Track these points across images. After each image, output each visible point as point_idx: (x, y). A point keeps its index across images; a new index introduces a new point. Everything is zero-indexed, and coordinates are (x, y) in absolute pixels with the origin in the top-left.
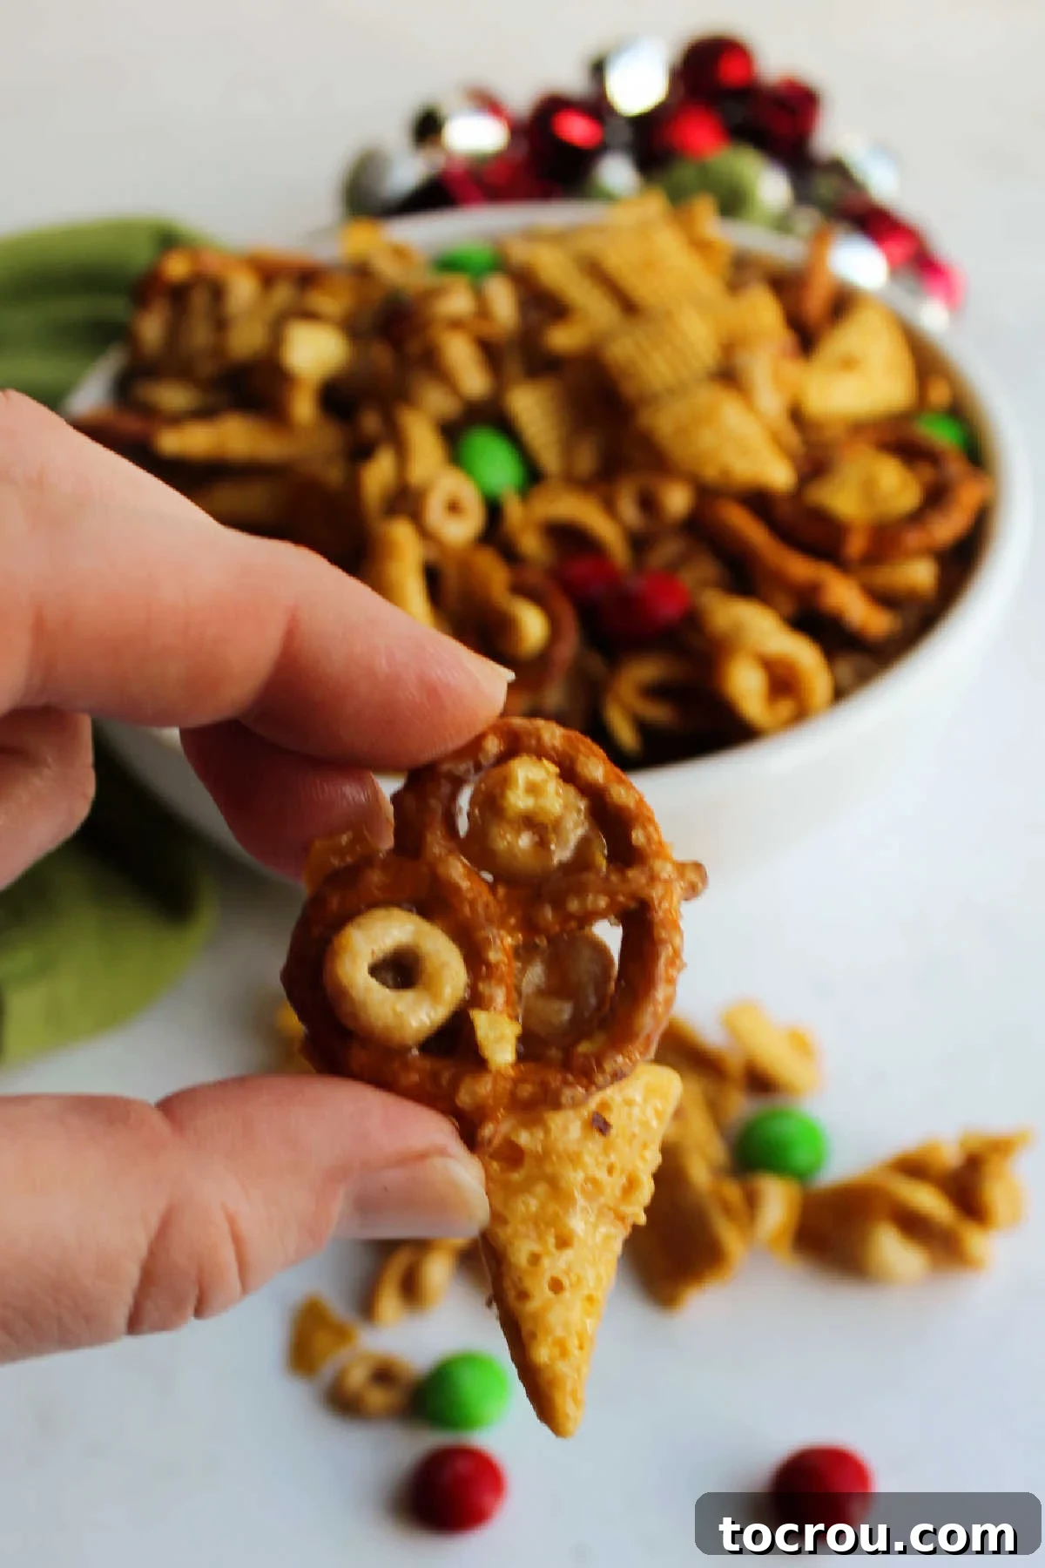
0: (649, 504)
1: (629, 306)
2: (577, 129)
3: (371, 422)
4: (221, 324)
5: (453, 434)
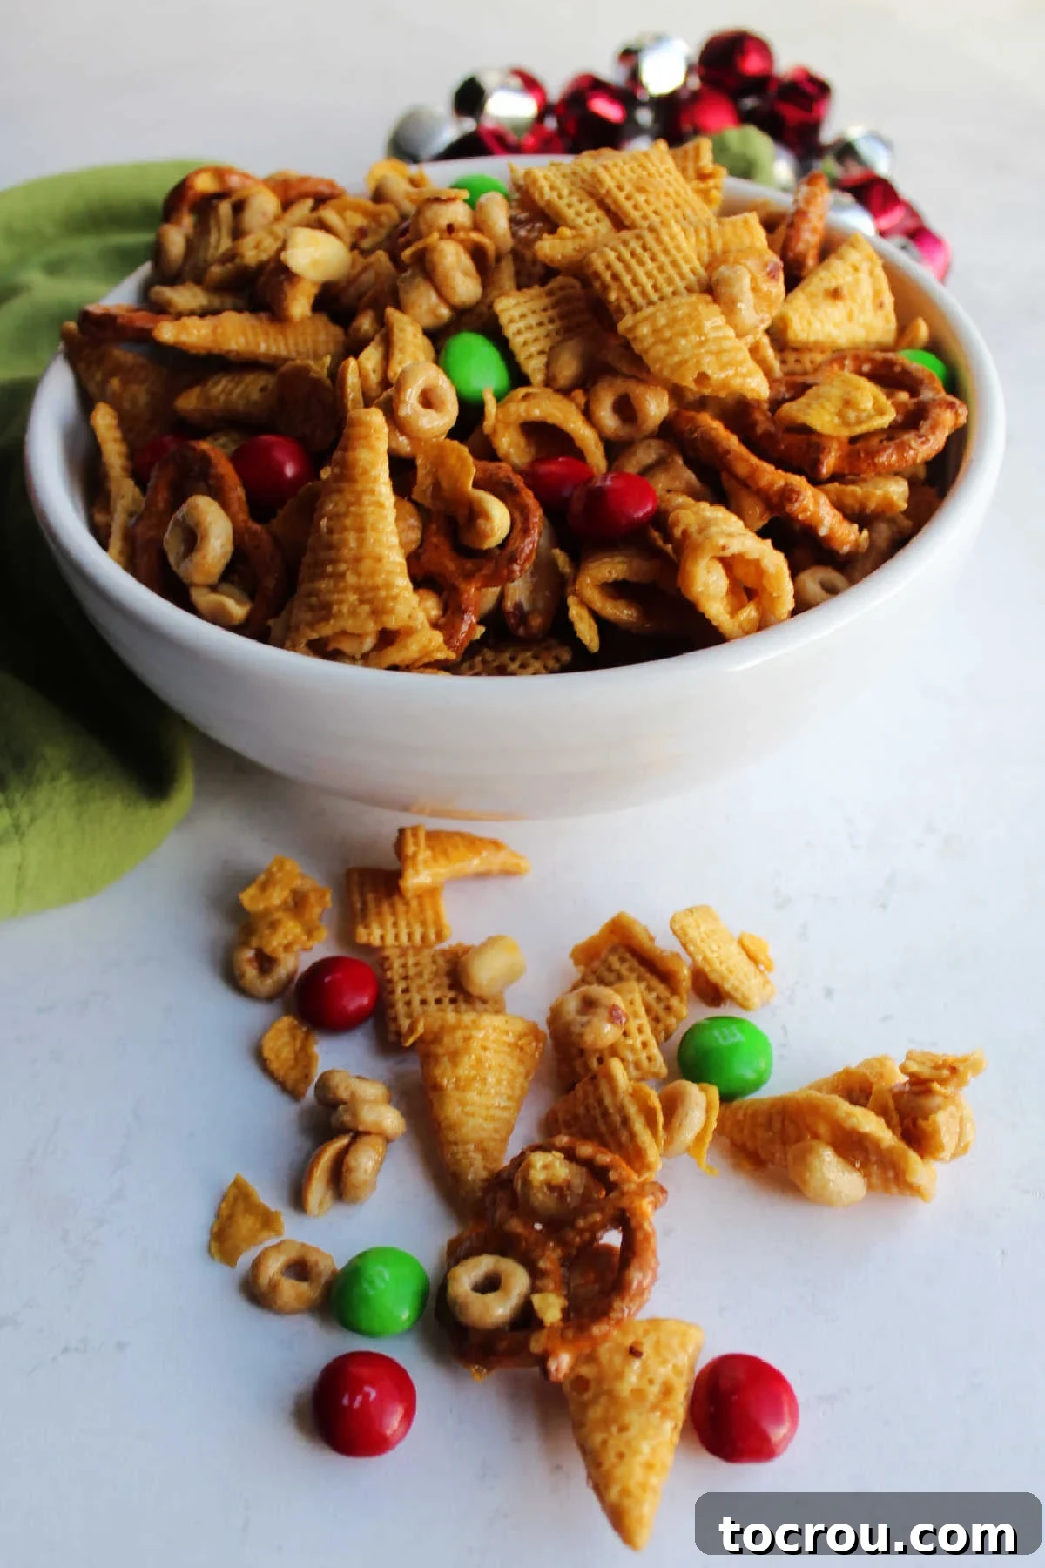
0: (626, 409)
1: (619, 222)
2: (607, 109)
3: (366, 323)
4: (238, 233)
5: (438, 337)
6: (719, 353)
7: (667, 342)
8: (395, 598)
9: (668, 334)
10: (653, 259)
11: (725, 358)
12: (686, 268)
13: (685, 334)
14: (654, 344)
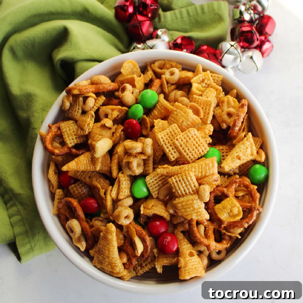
6: (197, 213)
7: (185, 209)
8: (116, 266)
9: (185, 207)
10: (185, 183)
11: (198, 214)
12: (193, 185)
13: (189, 208)
14: (182, 209)
